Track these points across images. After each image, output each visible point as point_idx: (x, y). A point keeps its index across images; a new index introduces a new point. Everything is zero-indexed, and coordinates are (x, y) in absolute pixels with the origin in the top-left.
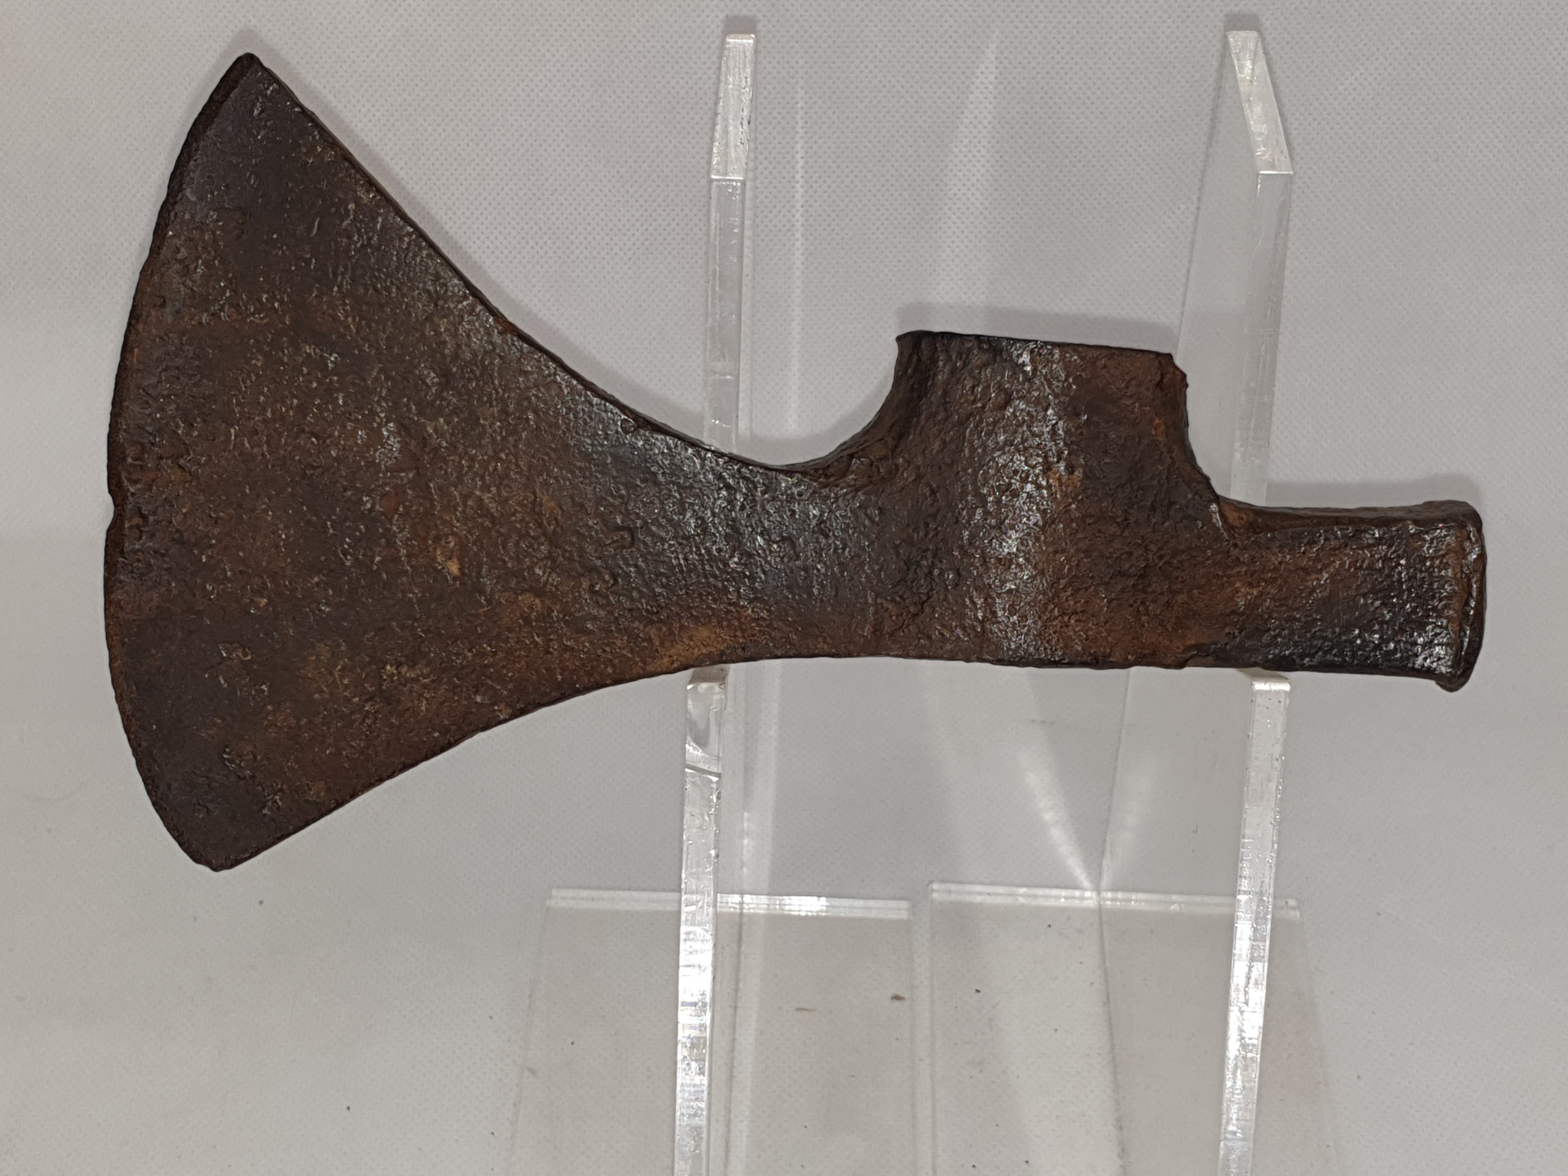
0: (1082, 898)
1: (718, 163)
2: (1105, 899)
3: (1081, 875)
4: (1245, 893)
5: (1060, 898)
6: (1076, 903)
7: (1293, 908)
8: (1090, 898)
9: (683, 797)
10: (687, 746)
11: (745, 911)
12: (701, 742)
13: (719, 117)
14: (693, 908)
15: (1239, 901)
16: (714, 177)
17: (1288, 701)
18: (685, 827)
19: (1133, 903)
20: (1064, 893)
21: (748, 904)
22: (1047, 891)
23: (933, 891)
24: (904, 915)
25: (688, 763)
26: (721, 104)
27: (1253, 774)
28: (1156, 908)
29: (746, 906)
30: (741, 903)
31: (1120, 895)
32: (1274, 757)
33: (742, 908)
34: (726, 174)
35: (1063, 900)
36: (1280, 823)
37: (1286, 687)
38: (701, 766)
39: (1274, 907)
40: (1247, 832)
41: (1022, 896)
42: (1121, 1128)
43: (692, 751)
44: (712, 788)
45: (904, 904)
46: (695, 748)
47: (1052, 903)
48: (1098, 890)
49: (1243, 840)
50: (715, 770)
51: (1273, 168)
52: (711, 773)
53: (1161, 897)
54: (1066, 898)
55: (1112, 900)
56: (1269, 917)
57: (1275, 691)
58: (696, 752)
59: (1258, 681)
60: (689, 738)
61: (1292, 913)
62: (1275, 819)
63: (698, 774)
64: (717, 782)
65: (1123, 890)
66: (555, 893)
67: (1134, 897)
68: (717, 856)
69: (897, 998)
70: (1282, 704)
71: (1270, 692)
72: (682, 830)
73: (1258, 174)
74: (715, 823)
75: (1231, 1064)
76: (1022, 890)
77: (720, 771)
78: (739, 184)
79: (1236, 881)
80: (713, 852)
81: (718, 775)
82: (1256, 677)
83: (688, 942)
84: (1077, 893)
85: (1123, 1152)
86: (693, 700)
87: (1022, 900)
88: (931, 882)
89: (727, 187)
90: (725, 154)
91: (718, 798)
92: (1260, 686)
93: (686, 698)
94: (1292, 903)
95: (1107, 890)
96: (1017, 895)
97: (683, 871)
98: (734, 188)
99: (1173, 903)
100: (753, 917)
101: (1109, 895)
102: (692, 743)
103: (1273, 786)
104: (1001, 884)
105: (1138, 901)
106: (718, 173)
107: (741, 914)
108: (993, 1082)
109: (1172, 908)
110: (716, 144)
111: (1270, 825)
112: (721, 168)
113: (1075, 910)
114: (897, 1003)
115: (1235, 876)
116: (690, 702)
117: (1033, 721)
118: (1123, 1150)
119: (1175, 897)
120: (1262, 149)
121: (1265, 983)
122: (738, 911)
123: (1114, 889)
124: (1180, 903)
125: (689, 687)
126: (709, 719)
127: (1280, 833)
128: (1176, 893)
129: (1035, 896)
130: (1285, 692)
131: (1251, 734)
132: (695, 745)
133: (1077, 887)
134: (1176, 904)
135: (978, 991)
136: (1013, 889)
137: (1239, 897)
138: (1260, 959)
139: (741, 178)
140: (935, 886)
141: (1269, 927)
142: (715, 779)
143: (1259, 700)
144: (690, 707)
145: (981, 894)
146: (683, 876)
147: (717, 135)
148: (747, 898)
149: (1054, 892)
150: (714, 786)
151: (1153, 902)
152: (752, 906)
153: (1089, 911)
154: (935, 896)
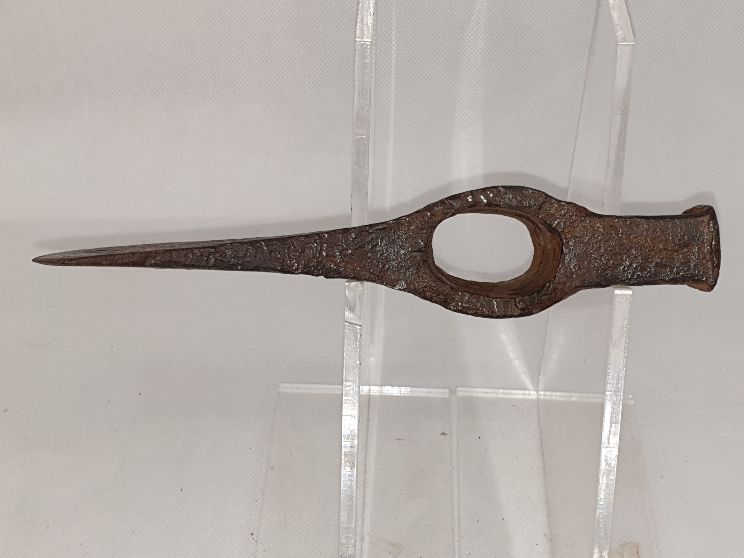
0: (529, 395)
1: (359, 33)
2: (541, 395)
3: (528, 383)
4: (609, 391)
5: (518, 395)
6: (527, 397)
7: (631, 399)
8: (534, 395)
9: (344, 337)
10: (346, 312)
11: (371, 394)
12: (352, 310)
13: (360, 11)
14: (348, 388)
15: (607, 395)
16: (357, 40)
17: (631, 299)
18: (345, 350)
19: (554, 397)
20: (520, 392)
21: (373, 390)
22: (513, 391)
23: (458, 391)
24: (447, 396)
25: (346, 320)
26: (360, 5)
27: (614, 335)
28: (565, 399)
29: (371, 391)
30: (370, 390)
31: (548, 393)
32: (624, 326)
33: (369, 392)
34: (362, 38)
35: (520, 396)
36: (627, 358)
37: (630, 292)
38: (352, 321)
39: (623, 399)
40: (611, 362)
41: (501, 394)
42: (548, 503)
43: (348, 314)
44: (358, 332)
45: (447, 390)
46: (349, 313)
47: (515, 397)
48: (537, 391)
49: (609, 366)
50: (358, 324)
51: (625, 41)
52: (357, 325)
53: (567, 394)
54: (522, 394)
55: (544, 395)
56: (621, 402)
57: (625, 294)
58: (350, 315)
59: (616, 289)
60: (346, 308)
61: (631, 402)
62: (624, 356)
63: (351, 325)
64: (360, 329)
65: (549, 390)
66: (281, 385)
67: (554, 394)
68: (360, 364)
69: (443, 434)
70: (629, 300)
71: (622, 295)
72: (343, 352)
73: (618, 44)
74: (359, 348)
75: (602, 472)
76: (501, 391)
77: (361, 324)
78: (369, 43)
79: (605, 386)
80: (358, 362)
81: (360, 326)
82: (615, 288)
83: (346, 404)
84: (527, 392)
85: (549, 514)
86: (348, 290)
87: (501, 396)
88: (457, 387)
89: (364, 44)
90: (362, 30)
91: (361, 336)
92: (618, 292)
93: (345, 289)
94: (630, 396)
95: (542, 391)
96: (498, 393)
97: (344, 371)
98: (367, 45)
99: (573, 397)
100: (375, 397)
101: (542, 393)
102: (348, 311)
103: (623, 340)
104: (491, 388)
105: (556, 396)
106: (359, 38)
107: (369, 395)
109: (572, 399)
110: (358, 24)
111: (622, 359)
112: (361, 35)
113: (526, 400)
114: (444, 436)
115: (605, 383)
116: (347, 291)
119: (574, 394)
120: (620, 32)
121: (619, 434)
122: (368, 393)
123: (545, 390)
124: (577, 397)
125: (347, 284)
126: (356, 300)
127: (626, 363)
128: (575, 392)
129: (506, 394)
130: (630, 295)
131: (613, 315)
132: (349, 312)
133: (526, 389)
134: (575, 397)
135: (479, 438)
136: (496, 390)
137: (606, 393)
138: (616, 423)
139: (370, 40)
140: (459, 389)
141: (621, 408)
142: (359, 328)
143: (617, 299)
144: (347, 294)
145: (481, 393)
146: (344, 373)
147: (359, 20)
148: (372, 387)
149: (516, 392)
150: (358, 331)
151: (563, 396)
152: (374, 391)
153: (532, 401)
154: (459, 393)
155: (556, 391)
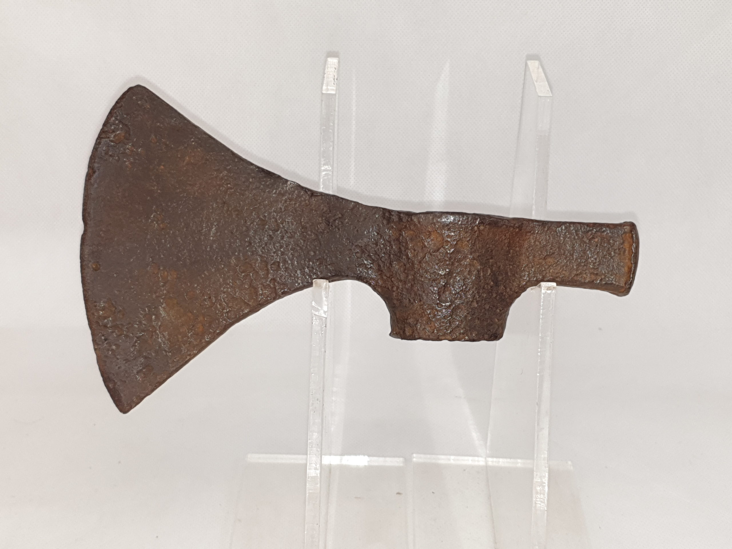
0: (479, 461)
2: (488, 461)
5: (468, 461)
6: (476, 463)
7: (569, 465)
8: (482, 461)
19: (500, 463)
20: (471, 458)
22: (463, 458)
23: (414, 457)
24: (401, 464)
28: (510, 465)
31: (495, 459)
35: (470, 462)
41: (452, 460)
45: (401, 460)
53: (513, 460)
54: (472, 460)
55: (492, 461)
65: (496, 457)
66: (249, 455)
69: (399, 493)
76: (453, 457)
84: (476, 458)
88: (413, 454)
94: (570, 463)
95: (488, 457)
99: (518, 463)
101: (490, 459)
104: (444, 455)
105: (502, 462)
107: (331, 464)
108: (440, 526)
114: (399, 495)
119: (519, 460)
123: (492, 456)
129: (458, 460)
135: (433, 493)
136: (448, 457)
145: (443, 460)
151: (509, 463)
152: (335, 461)
153: (482, 467)
154: (414, 459)
155: (503, 457)
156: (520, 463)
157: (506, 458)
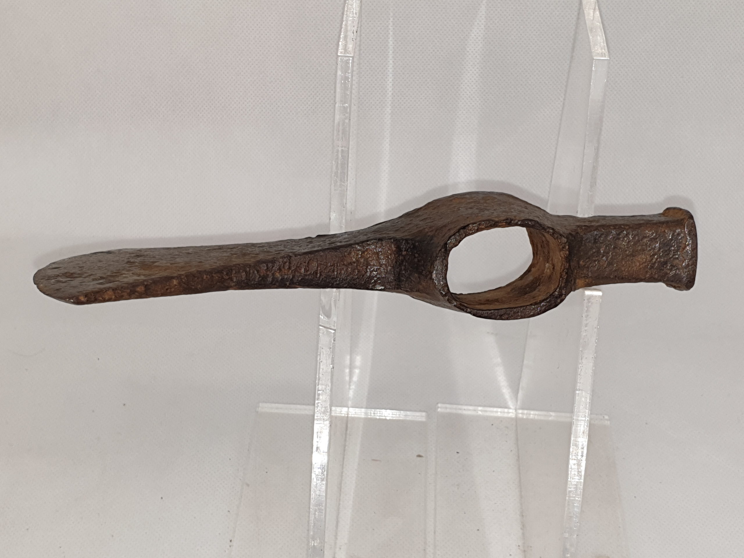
0: (509, 413)
1: (341, 49)
2: (519, 414)
3: (510, 401)
4: (579, 390)
5: (498, 412)
6: (506, 415)
7: (607, 420)
8: (512, 413)
9: (318, 340)
10: (320, 316)
11: (350, 416)
12: (327, 314)
13: (343, 29)
16: (339, 55)
17: (601, 301)
19: (531, 415)
20: (499, 410)
22: (491, 409)
23: (438, 407)
24: (424, 419)
25: (320, 323)
26: (344, 23)
28: (542, 418)
29: (350, 413)
30: (348, 412)
31: (526, 412)
32: (594, 326)
33: (348, 414)
35: (499, 413)
36: (595, 358)
37: (600, 293)
38: (327, 325)
41: (480, 411)
42: (523, 516)
43: (323, 318)
45: (424, 414)
47: (495, 415)
48: (516, 408)
50: (333, 328)
52: (331, 329)
53: (545, 413)
54: (501, 412)
55: (522, 414)
57: (595, 296)
58: (325, 319)
59: (587, 291)
60: (321, 313)
61: (606, 422)
63: (325, 329)
64: (334, 333)
65: (527, 409)
66: (261, 404)
67: (532, 413)
69: (419, 456)
70: (599, 303)
71: (592, 296)
73: (593, 59)
76: (480, 408)
77: (336, 329)
84: (506, 410)
85: (523, 527)
86: (324, 295)
87: (480, 413)
88: (438, 403)
89: (346, 59)
91: (334, 341)
92: (587, 293)
94: (606, 417)
95: (520, 409)
96: (478, 410)
98: (349, 60)
99: (551, 416)
100: (353, 419)
101: (520, 411)
102: (322, 315)
103: (593, 340)
104: (471, 405)
105: (533, 415)
106: (341, 53)
107: (348, 417)
108: (463, 494)
109: (550, 418)
112: (343, 51)
113: (504, 418)
114: (419, 458)
117: (488, 333)
118: (523, 526)
119: (551, 413)
122: (346, 415)
123: (524, 408)
126: (331, 304)
128: (553, 411)
129: (486, 411)
130: (599, 296)
132: (324, 316)
133: (505, 407)
135: (458, 453)
136: (476, 408)
140: (439, 405)
142: (333, 331)
143: (587, 301)
144: (323, 298)
145: (468, 410)
147: (341, 37)
148: (351, 410)
149: (495, 409)
150: (332, 335)
151: (540, 415)
152: (352, 413)
153: (511, 419)
154: (439, 410)
155: (533, 409)
156: (552, 416)
157: (536, 410)
